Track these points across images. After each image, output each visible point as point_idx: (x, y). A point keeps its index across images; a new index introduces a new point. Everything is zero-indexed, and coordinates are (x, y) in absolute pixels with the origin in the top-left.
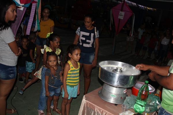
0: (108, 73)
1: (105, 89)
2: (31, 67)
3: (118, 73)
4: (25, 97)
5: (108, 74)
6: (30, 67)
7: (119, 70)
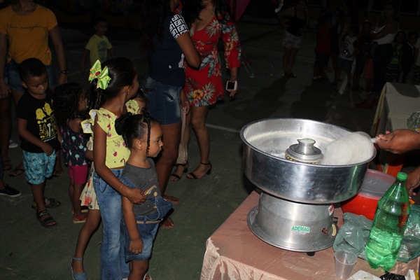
0: (284, 166)
1: (270, 213)
2: (37, 169)
3: (304, 158)
4: (11, 254)
5: (284, 169)
6: (32, 169)
7: (305, 150)
